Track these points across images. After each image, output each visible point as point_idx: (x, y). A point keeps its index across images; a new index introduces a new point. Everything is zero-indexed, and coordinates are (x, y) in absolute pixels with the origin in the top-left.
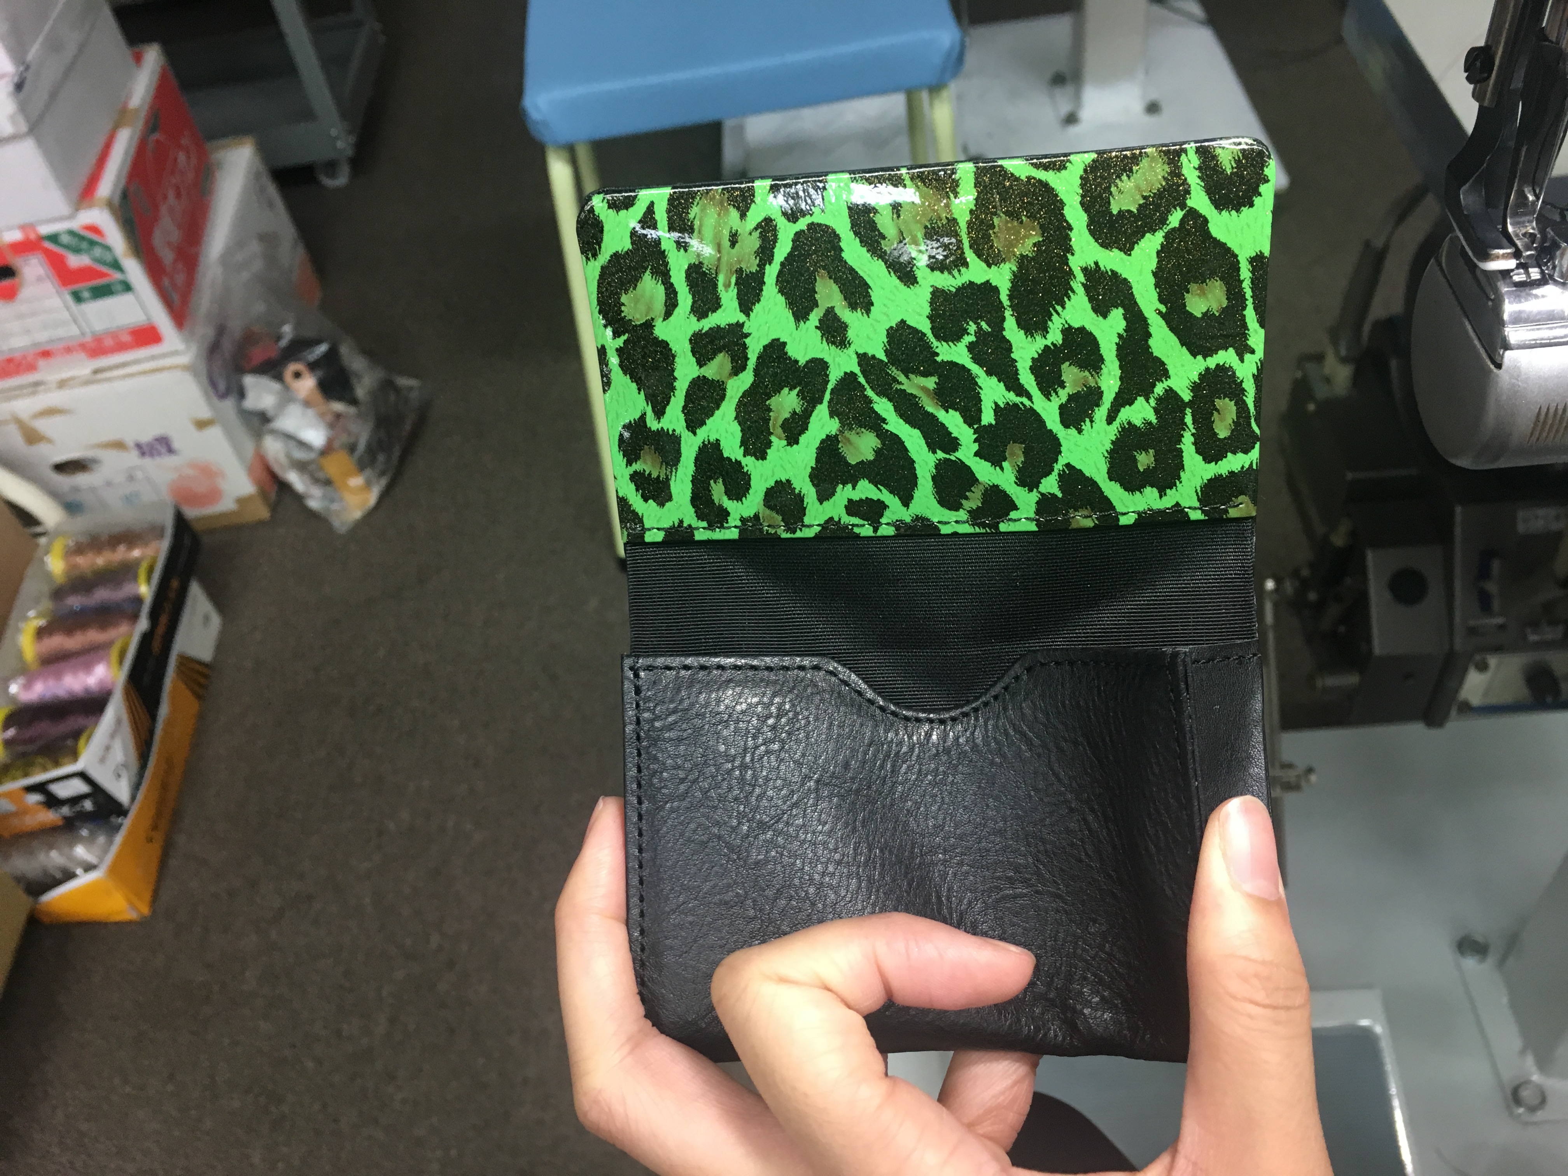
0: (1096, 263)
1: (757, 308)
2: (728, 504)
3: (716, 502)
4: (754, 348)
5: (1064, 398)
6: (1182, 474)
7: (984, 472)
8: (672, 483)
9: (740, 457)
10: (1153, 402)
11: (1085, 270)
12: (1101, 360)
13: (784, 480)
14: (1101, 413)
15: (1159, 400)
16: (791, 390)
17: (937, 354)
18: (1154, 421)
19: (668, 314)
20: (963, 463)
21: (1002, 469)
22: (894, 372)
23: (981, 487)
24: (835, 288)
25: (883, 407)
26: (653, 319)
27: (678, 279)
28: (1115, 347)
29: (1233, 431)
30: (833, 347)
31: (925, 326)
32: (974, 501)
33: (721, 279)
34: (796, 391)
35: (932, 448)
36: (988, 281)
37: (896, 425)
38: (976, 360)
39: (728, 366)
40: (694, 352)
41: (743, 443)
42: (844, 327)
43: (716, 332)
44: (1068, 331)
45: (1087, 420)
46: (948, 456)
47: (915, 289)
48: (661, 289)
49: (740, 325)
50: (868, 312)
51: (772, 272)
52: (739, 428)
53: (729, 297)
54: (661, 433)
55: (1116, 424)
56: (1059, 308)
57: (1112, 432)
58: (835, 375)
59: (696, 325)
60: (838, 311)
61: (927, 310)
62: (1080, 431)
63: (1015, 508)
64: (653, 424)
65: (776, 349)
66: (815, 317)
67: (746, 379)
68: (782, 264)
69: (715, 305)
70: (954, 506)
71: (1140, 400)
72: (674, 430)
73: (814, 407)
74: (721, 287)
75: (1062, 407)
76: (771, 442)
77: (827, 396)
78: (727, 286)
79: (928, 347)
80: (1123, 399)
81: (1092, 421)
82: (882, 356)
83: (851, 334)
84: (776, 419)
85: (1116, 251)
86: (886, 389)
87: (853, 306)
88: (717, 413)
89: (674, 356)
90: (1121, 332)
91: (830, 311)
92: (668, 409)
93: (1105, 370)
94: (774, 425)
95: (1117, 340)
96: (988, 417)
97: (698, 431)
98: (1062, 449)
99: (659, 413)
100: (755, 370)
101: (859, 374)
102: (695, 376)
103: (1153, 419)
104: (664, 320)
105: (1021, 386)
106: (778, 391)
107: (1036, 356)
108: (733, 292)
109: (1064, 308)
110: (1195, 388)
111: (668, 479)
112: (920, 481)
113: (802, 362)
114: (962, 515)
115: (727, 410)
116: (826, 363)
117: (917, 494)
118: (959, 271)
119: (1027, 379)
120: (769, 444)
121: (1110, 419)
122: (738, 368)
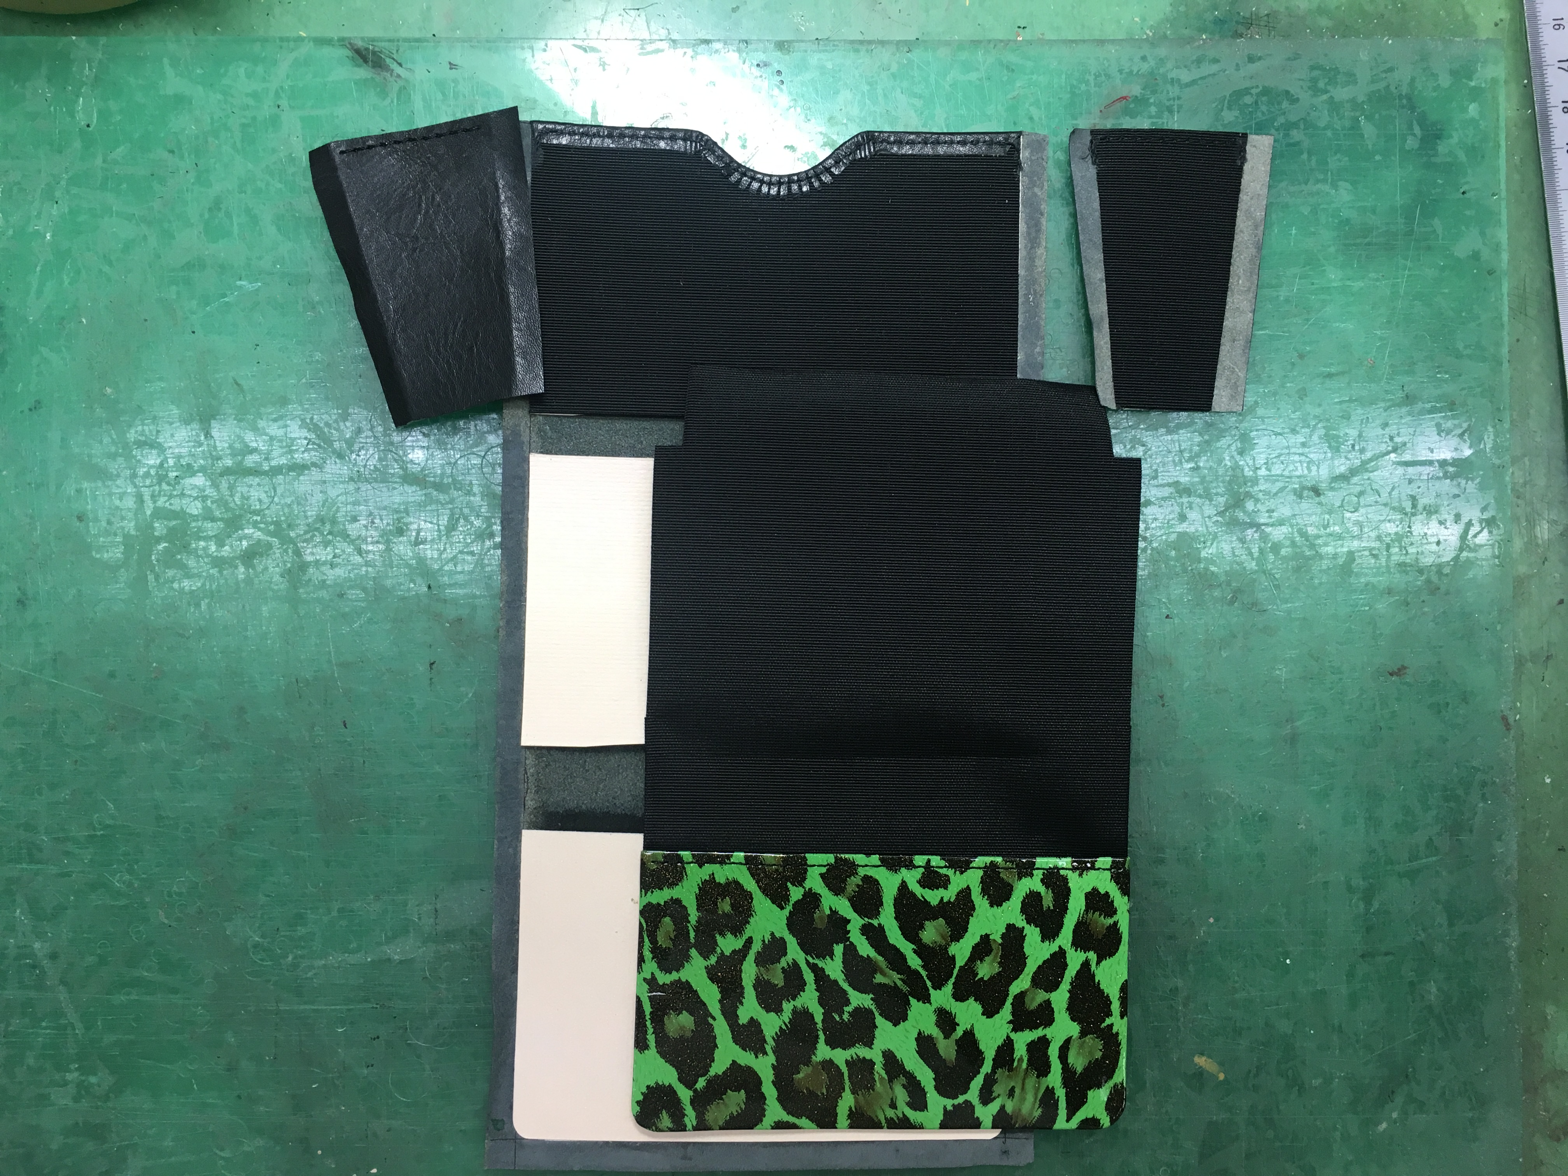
0: (757, 1057)
1: (1000, 1042)
2: (1042, 889)
3: (1050, 891)
4: (1006, 1012)
5: (783, 960)
6: (697, 892)
7: (844, 907)
8: (1084, 908)
9: (1027, 927)
10: (718, 950)
11: (765, 1053)
12: (755, 987)
13: (995, 907)
14: (756, 947)
15: (713, 951)
16: (982, 978)
17: (872, 999)
18: (718, 936)
19: (1068, 1042)
20: (860, 915)
21: (831, 909)
22: (905, 989)
23: (847, 894)
24: (942, 1052)
25: (914, 962)
26: (1080, 1038)
27: (1056, 1067)
28: (745, 995)
29: (660, 922)
30: (948, 1009)
31: (879, 1020)
32: (853, 883)
33: (1024, 1065)
34: (979, 977)
35: (881, 928)
36: (833, 1049)
37: (907, 948)
38: (845, 993)
39: (1027, 1000)
40: (1052, 1010)
41: (1023, 938)
42: (938, 1024)
43: (1033, 1027)
44: (778, 1010)
45: (767, 942)
46: (870, 921)
47: (884, 1048)
48: (1071, 1060)
49: (1015, 1030)
50: (920, 1033)
51: (987, 1068)
52: (1025, 950)
53: (1020, 1051)
54: (1086, 949)
55: (745, 937)
56: (784, 1027)
57: (749, 931)
58: (949, 988)
59: (1049, 1032)
60: (941, 1036)
61: (877, 1033)
62: (772, 934)
63: (822, 875)
64: (1092, 956)
65: (990, 1012)
66: (959, 1032)
67: (1015, 988)
68: (979, 1073)
69: (1032, 1047)
70: (867, 879)
71: (727, 953)
72: (1076, 951)
73: (966, 964)
74: (1026, 1059)
75: (785, 954)
76: (1002, 938)
77: (955, 972)
78: (1021, 1060)
79: (878, 1006)
80: (741, 955)
81: (764, 941)
82: (913, 1001)
83: (934, 1018)
84: (995, 957)
85: (743, 1064)
86: (911, 976)
87: (930, 1038)
88: (1040, 963)
89: (1068, 1009)
90: (740, 1006)
91: (947, 1036)
92: (1078, 967)
93: (753, 977)
94: (998, 953)
95: (744, 1000)
96: (839, 949)
97: (1057, 949)
98: (786, 922)
99: (1086, 964)
100: (1008, 995)
101: (930, 988)
102: (1054, 994)
103: (719, 938)
104: (1071, 1037)
105: (813, 971)
106: (992, 978)
107: (801, 993)
108: (1017, 1055)
109: (781, 1027)
110: (687, 958)
111: (1086, 911)
112: (891, 902)
113: (971, 1000)
114: (862, 872)
115: (1031, 967)
116: (954, 998)
117: (895, 891)
118: (852, 1058)
119: (809, 976)
120: (1003, 936)
121: (750, 941)
122: (1020, 998)
